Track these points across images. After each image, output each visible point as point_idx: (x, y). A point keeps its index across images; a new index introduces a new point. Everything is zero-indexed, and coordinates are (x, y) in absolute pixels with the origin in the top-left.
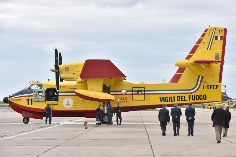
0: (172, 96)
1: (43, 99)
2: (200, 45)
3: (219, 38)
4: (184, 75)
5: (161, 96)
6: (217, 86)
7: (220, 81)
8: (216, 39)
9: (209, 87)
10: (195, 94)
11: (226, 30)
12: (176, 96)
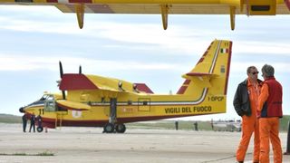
0: (177, 107)
1: (54, 109)
2: (206, 58)
3: (224, 51)
4: (190, 87)
5: (167, 107)
6: (222, 98)
7: (225, 93)
8: (222, 51)
9: (215, 99)
10: (200, 106)
11: (231, 43)
12: (181, 107)
